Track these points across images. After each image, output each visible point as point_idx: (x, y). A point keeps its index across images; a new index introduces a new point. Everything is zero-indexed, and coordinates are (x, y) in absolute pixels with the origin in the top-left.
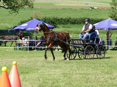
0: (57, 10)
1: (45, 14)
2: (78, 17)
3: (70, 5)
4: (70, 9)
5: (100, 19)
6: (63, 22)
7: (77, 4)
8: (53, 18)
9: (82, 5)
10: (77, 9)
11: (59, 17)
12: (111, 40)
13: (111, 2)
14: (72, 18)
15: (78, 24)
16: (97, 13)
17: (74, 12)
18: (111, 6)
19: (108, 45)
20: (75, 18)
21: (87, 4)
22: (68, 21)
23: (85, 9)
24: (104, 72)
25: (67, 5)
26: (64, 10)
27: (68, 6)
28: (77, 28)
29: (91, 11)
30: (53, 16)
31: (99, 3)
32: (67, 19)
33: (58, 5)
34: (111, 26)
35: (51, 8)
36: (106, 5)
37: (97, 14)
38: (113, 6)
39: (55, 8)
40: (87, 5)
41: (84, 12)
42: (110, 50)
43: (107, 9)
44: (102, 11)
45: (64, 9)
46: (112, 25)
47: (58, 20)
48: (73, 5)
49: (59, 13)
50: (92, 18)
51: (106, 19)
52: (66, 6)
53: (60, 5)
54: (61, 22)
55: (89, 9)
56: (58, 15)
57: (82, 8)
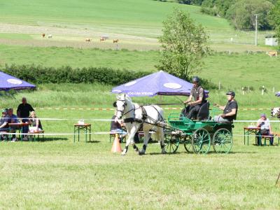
0: (39, 50)
1: (12, 59)
2: (87, 67)
3: (68, 39)
4: (67, 47)
5: (136, 72)
6: (54, 78)
10: (83, 49)
11: (46, 66)
13: (162, 34)
14: (74, 68)
15: (86, 82)
16: (129, 60)
17: (76, 56)
18: (161, 44)
20: (81, 68)
22: (63, 76)
23: (103, 49)
24: (158, 190)
25: (61, 38)
26: (54, 51)
27: (63, 42)
28: (84, 93)
29: (115, 55)
30: (30, 64)
31: (134, 37)
32: (63, 72)
34: (164, 87)
35: (25, 46)
36: (148, 41)
38: (165, 44)
39: (35, 46)
40: (107, 41)
41: (100, 55)
43: (152, 50)
44: (139, 55)
45: (53, 48)
47: (43, 73)
48: (73, 39)
49: (43, 58)
50: (119, 70)
51: (149, 74)
52: (58, 42)
54: (49, 78)
55: (110, 50)
56: (41, 62)
57: (95, 47)
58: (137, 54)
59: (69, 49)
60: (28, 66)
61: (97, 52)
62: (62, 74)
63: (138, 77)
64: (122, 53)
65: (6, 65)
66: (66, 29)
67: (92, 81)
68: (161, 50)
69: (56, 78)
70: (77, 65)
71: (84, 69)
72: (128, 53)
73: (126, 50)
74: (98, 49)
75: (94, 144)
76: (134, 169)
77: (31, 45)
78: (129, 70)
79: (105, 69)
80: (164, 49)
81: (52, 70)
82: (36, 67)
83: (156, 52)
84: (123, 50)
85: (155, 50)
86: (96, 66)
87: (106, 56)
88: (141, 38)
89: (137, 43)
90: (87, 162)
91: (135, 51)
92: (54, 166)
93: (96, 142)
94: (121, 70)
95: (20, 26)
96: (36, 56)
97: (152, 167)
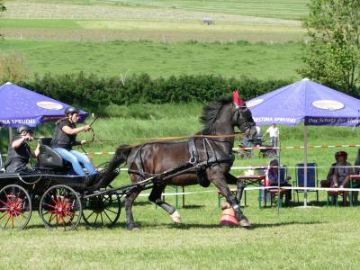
0: (92, 47)
2: (177, 75)
3: (143, 26)
4: (141, 41)
5: (264, 82)
6: (120, 95)
7: (172, 21)
8: (76, 77)
9: (189, 27)
10: (170, 43)
11: (103, 75)
12: (313, 165)
13: (307, 12)
14: (154, 77)
16: (250, 60)
17: (158, 55)
18: (305, 31)
19: (301, 184)
20: (166, 77)
21: (209, 23)
22: (136, 91)
23: (204, 41)
25: (130, 25)
26: (119, 48)
27: (134, 32)
28: (172, 120)
29: (226, 52)
30: (79, 72)
31: (257, 19)
32: (135, 84)
33: (95, 25)
34: (315, 108)
35: (67, 41)
36: (285, 26)
37: (249, 63)
38: (313, 31)
39: (85, 41)
40: (210, 28)
41: (199, 53)
42: (308, 204)
43: (291, 42)
44: (269, 51)
45: (117, 43)
46: (317, 104)
47: (100, 87)
49: (100, 61)
50: (232, 80)
51: (285, 84)
52: (126, 32)
53: (102, 27)
54: (110, 96)
55: (217, 43)
56: (98, 68)
57: (190, 39)
58: (263, 49)
59: (145, 43)
60: (73, 75)
61: (194, 48)
62: (133, 87)
63: (266, 91)
64: (239, 48)
65: (36, 75)
66: (137, 10)
67: (186, 99)
68: (307, 40)
69: (123, 96)
70: (160, 72)
71: (173, 78)
72: (249, 48)
73: (246, 43)
74: (196, 42)
75: (191, 210)
76: (259, 254)
77: (78, 40)
78: (251, 78)
79: (210, 78)
80: (312, 39)
81: (116, 82)
82: (87, 77)
83: (298, 44)
84: (239, 43)
85: (296, 41)
86: (192, 72)
87: (210, 55)
88: (269, 20)
89: (264, 29)
90: (177, 243)
91: (262, 44)
92: (119, 253)
93: (194, 207)
94: (238, 78)
95: (58, 6)
96: (88, 57)
97: (291, 250)
